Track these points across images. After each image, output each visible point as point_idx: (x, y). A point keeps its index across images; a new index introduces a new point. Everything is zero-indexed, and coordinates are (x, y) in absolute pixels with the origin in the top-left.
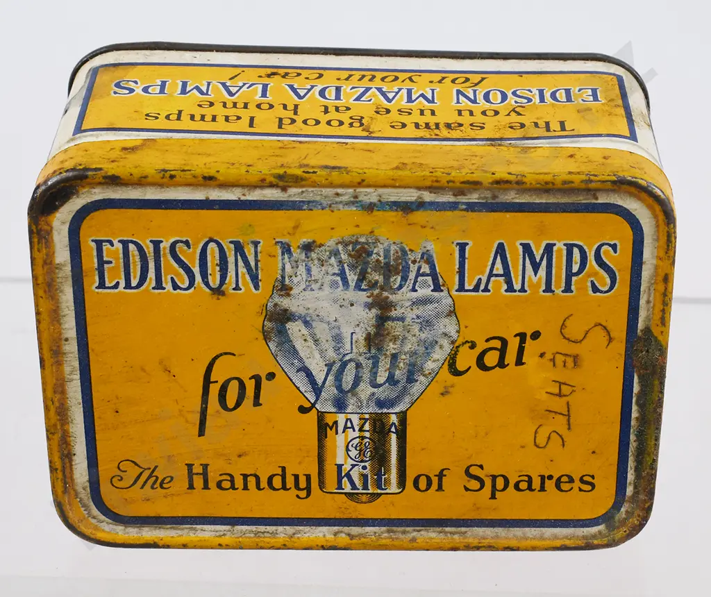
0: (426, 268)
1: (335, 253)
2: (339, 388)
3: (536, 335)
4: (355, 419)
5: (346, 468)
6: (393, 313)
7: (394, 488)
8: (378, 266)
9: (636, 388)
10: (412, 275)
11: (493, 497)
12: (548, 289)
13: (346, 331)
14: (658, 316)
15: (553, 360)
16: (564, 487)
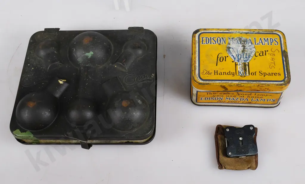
0: (250, 41)
1: (237, 39)
2: (238, 58)
3: (267, 51)
4: (241, 63)
5: (240, 71)
6: (246, 47)
7: (248, 75)
8: (243, 41)
9: (284, 59)
10: (248, 42)
11: (264, 76)
12: (268, 44)
13: (239, 50)
14: (285, 48)
15: (271, 55)
16: (276, 75)
